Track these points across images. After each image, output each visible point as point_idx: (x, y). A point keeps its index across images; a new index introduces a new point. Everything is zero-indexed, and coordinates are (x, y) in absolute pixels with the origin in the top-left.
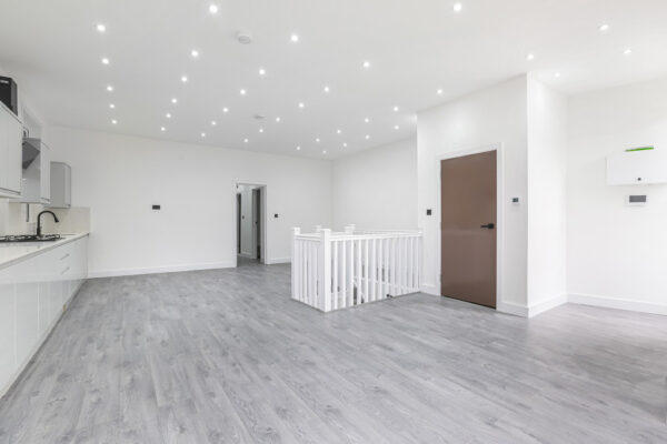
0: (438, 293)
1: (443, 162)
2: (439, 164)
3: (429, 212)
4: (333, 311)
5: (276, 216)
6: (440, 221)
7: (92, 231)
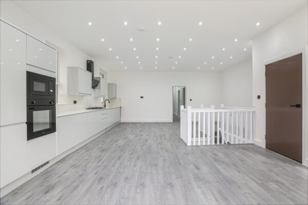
0: (264, 146)
1: (267, 66)
2: (265, 67)
3: (259, 97)
4: (192, 146)
5: (191, 100)
6: (265, 102)
7: (122, 106)
